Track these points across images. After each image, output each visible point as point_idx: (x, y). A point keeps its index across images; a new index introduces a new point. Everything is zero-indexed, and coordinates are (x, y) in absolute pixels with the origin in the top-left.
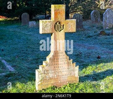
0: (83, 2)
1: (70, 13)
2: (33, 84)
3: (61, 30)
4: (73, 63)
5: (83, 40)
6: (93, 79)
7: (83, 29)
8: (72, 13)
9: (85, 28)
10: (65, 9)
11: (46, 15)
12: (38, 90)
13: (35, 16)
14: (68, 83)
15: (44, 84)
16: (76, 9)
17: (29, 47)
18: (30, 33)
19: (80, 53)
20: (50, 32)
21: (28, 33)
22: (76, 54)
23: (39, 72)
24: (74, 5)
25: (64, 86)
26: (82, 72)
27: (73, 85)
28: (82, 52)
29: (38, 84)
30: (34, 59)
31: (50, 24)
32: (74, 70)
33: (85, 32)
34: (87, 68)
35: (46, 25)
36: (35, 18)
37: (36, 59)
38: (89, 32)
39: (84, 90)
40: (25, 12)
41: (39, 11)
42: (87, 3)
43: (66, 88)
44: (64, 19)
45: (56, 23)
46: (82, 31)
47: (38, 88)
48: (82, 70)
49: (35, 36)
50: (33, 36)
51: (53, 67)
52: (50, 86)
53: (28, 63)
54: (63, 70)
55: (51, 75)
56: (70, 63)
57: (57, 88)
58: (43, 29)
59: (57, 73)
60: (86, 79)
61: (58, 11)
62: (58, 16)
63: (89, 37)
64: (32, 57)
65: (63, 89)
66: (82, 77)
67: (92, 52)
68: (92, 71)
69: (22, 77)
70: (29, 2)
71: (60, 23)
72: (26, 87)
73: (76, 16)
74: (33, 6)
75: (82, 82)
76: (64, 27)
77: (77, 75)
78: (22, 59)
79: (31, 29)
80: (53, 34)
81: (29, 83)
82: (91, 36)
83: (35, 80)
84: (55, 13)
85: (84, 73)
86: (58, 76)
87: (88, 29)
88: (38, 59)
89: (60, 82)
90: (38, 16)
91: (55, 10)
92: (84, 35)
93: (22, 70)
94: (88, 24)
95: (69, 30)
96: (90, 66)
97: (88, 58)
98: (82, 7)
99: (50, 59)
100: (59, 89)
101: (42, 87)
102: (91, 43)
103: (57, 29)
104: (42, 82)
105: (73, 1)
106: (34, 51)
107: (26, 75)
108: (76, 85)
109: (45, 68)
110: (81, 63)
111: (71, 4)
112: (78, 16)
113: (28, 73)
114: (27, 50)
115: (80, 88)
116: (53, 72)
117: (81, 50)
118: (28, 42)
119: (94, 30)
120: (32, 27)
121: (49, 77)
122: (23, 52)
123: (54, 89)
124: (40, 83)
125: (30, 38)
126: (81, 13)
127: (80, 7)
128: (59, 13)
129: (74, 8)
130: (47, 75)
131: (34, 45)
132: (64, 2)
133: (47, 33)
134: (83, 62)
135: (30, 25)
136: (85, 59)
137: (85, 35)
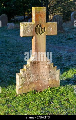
0: (63, 3)
1: (50, 14)
2: (14, 88)
3: (42, 33)
4: (54, 67)
5: (63, 42)
6: (74, 82)
7: (63, 31)
8: (51, 14)
9: (65, 30)
10: (46, 11)
11: (24, 16)
12: (19, 95)
13: (13, 17)
14: (49, 86)
15: (25, 89)
16: (56, 10)
17: (8, 50)
18: (9, 35)
19: (61, 56)
20: (31, 35)
21: (7, 35)
22: (57, 57)
23: (20, 76)
24: (53, 6)
25: (45, 90)
26: (63, 75)
27: (54, 89)
28: (62, 55)
29: (19, 88)
30: (13, 63)
31: (30, 26)
32: (55, 74)
33: (65, 34)
34: (68, 72)
35: (27, 28)
36: (13, 19)
37: (15, 63)
38: (69, 34)
39: (65, 94)
40: (3, 14)
41: (18, 12)
42: (66, 4)
43: (47, 92)
44: (45, 21)
45: (37, 26)
46: (62, 33)
47: (19, 92)
48: (62, 73)
49: (13, 38)
50: (12, 38)
51: (34, 71)
52: (30, 90)
53: (7, 66)
54: (44, 74)
55: (31, 79)
56: (51, 67)
57: (37, 92)
58: (23, 32)
59: (37, 77)
60: (66, 82)
61: (39, 14)
62: (39, 19)
63: (70, 39)
64: (12, 60)
65: (44, 93)
66: (63, 81)
67: (72, 55)
68: (72, 75)
69: (2, 81)
70: (8, 3)
71: (40, 26)
72: (6, 91)
73: (56, 18)
74: (12, 7)
75: (63, 86)
76: (45, 29)
77: (58, 79)
78: (2, 62)
79: (9, 31)
80: (34, 37)
81: (9, 87)
82: (71, 39)
83: (15, 84)
84: (35, 15)
85: (65, 76)
86: (39, 80)
87: (68, 31)
88: (17, 62)
89: (40, 86)
90: (16, 18)
91: (36, 13)
92: (64, 37)
93: (2, 74)
94: (68, 26)
95: (51, 33)
96: (71, 69)
97: (69, 61)
98: (62, 8)
99: (31, 63)
100: (39, 93)
101: (22, 91)
102: (72, 45)
103: (38, 32)
104: (23, 86)
105: (53, 2)
106: (13, 53)
107: (6, 79)
108: (57, 89)
109: (26, 72)
110: (61, 66)
111: (51, 5)
112: (58, 18)
113: (8, 76)
114: (6, 53)
115: (61, 92)
116: (34, 75)
117: (61, 53)
118: (7, 45)
119: (74, 32)
120: (10, 29)
121: (30, 81)
122: (3, 55)
123: (35, 93)
124: (21, 87)
125: (8, 40)
126: (60, 14)
127: (59, 8)
128: (40, 15)
129: (54, 9)
130: (27, 79)
131: (13, 47)
132: (43, 3)
133: (27, 35)
134: (64, 65)
135: (8, 27)
136: (66, 62)
137: (66, 37)
